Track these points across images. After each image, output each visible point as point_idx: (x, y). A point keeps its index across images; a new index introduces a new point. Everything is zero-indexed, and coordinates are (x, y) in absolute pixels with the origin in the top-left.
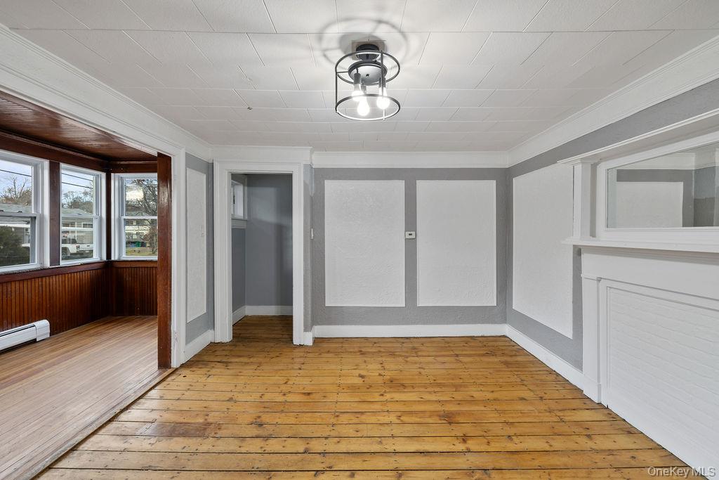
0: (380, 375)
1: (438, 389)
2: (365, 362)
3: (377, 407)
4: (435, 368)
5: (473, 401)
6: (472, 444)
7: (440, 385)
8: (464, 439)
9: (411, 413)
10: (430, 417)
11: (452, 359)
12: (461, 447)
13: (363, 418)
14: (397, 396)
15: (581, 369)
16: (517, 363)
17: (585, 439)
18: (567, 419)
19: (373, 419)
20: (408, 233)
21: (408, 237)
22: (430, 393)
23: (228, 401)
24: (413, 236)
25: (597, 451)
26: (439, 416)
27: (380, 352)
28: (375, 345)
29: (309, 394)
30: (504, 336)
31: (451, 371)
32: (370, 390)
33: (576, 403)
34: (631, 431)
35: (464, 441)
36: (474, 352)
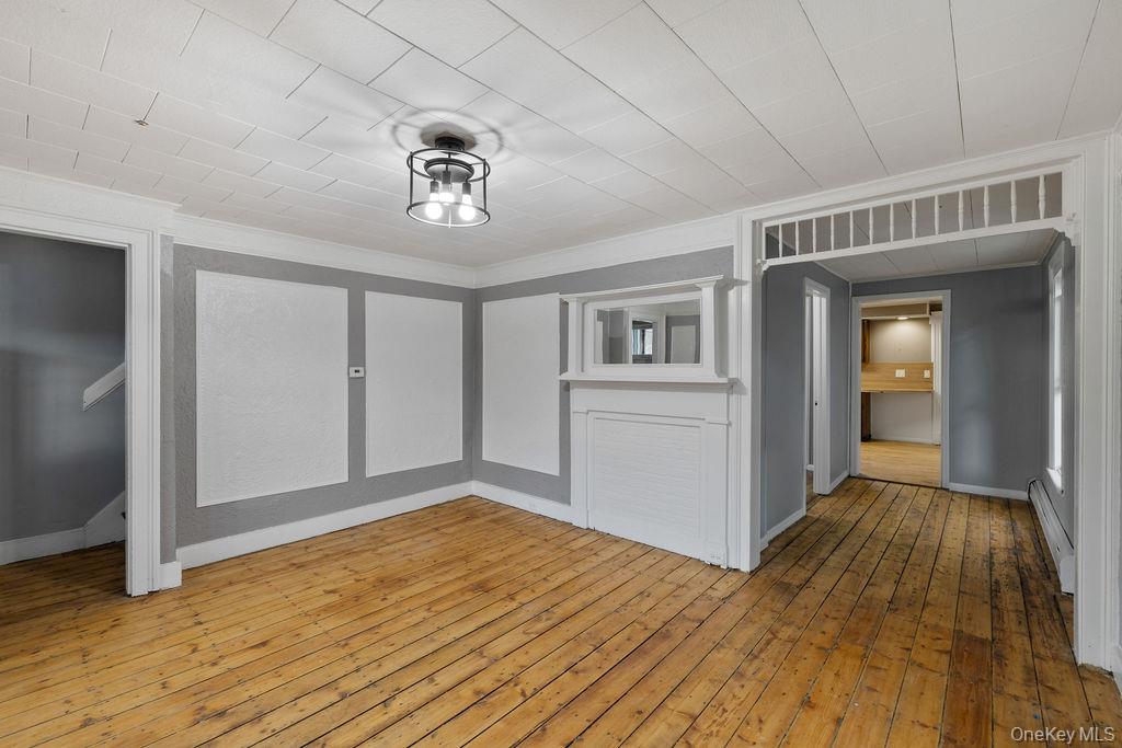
0: (358, 581)
1: (446, 569)
2: (316, 574)
3: (391, 613)
4: (425, 548)
5: (491, 565)
6: (520, 598)
7: (444, 564)
8: (511, 597)
9: (439, 600)
10: (463, 594)
11: (435, 534)
12: (514, 605)
13: (384, 630)
14: (406, 592)
15: (570, 504)
16: (503, 518)
17: (594, 558)
18: (574, 548)
19: (400, 626)
20: (352, 369)
21: (353, 375)
22: (441, 574)
23: (82, 727)
24: (361, 374)
25: (607, 562)
26: (472, 590)
27: (327, 555)
28: (309, 550)
29: (264, 644)
30: (471, 496)
31: (445, 546)
32: (361, 601)
33: (573, 535)
34: (617, 540)
35: (513, 599)
36: (451, 521)
